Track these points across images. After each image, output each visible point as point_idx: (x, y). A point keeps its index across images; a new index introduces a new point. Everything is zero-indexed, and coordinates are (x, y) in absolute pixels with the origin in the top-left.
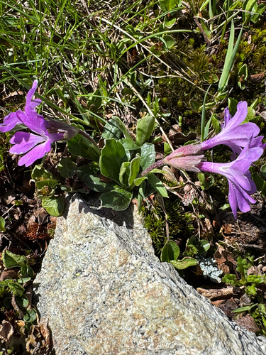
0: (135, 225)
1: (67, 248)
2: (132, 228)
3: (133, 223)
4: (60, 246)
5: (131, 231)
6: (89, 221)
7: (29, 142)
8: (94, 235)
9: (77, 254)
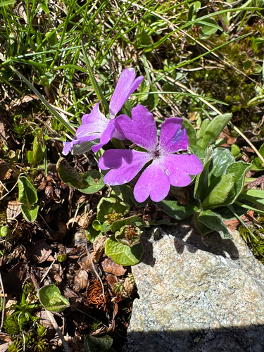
0: (241, 253)
1: (169, 307)
2: (238, 258)
3: (237, 251)
4: (155, 307)
5: (237, 261)
6: (203, 262)
7: (134, 163)
8: (212, 280)
9: (189, 311)
